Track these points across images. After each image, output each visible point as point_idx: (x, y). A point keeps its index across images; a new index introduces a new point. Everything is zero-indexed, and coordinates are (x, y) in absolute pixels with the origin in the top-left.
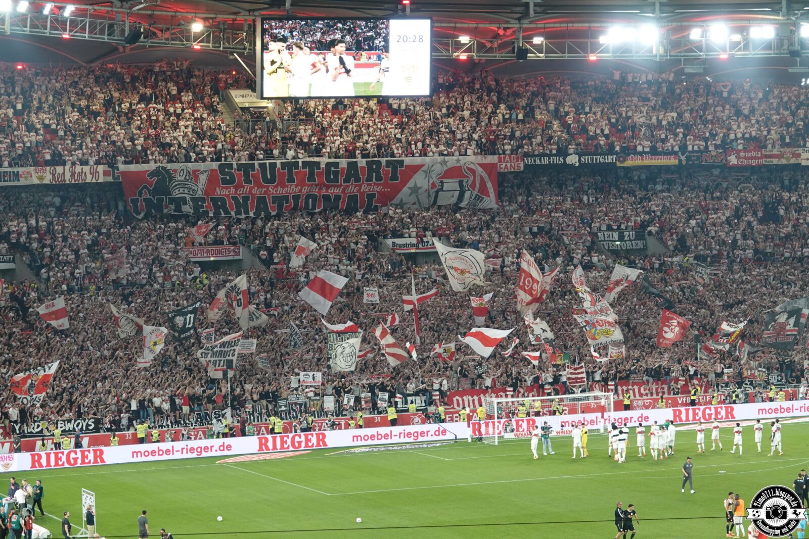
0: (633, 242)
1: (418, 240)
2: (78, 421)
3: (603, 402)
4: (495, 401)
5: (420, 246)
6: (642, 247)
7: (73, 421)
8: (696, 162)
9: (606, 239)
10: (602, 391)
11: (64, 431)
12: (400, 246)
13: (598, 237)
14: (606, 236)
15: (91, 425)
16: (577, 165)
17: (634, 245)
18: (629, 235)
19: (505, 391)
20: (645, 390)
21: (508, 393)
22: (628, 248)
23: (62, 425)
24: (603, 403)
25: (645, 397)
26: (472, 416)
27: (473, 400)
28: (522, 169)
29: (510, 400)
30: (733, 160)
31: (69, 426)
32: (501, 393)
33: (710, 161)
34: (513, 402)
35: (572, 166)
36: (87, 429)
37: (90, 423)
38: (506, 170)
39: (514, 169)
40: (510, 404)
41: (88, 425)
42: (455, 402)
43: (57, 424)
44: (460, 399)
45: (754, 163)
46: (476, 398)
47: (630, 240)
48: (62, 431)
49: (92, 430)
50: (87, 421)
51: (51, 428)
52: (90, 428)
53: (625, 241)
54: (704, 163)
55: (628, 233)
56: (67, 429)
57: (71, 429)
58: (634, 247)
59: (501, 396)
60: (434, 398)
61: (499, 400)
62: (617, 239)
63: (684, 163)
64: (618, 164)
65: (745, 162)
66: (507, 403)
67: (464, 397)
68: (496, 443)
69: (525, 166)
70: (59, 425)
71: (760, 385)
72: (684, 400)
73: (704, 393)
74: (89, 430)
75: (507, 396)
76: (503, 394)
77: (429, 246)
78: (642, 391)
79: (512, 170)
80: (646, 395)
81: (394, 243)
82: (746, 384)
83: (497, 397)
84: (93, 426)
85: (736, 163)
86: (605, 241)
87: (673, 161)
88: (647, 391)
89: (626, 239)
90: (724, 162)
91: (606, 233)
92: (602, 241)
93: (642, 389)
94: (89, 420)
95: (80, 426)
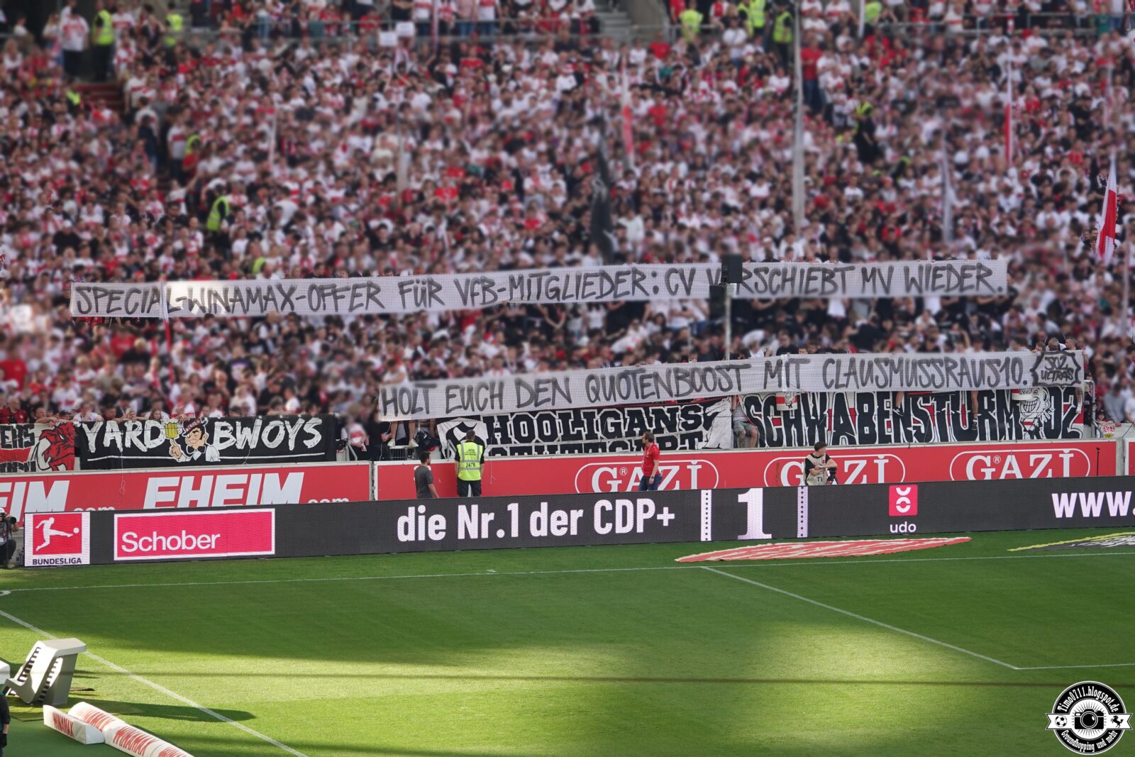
2: (273, 424)
7: (259, 422)
11: (232, 450)
15: (311, 436)
23: (226, 434)
31: (247, 437)
36: (300, 447)
37: (309, 429)
41: (302, 435)
43: (211, 429)
48: (222, 452)
49: (313, 450)
50: (301, 421)
51: (194, 440)
52: (310, 444)
56: (240, 446)
57: (253, 446)
70: (218, 434)
74: (305, 449)
84: (318, 438)
94: (307, 419)
95: (280, 438)
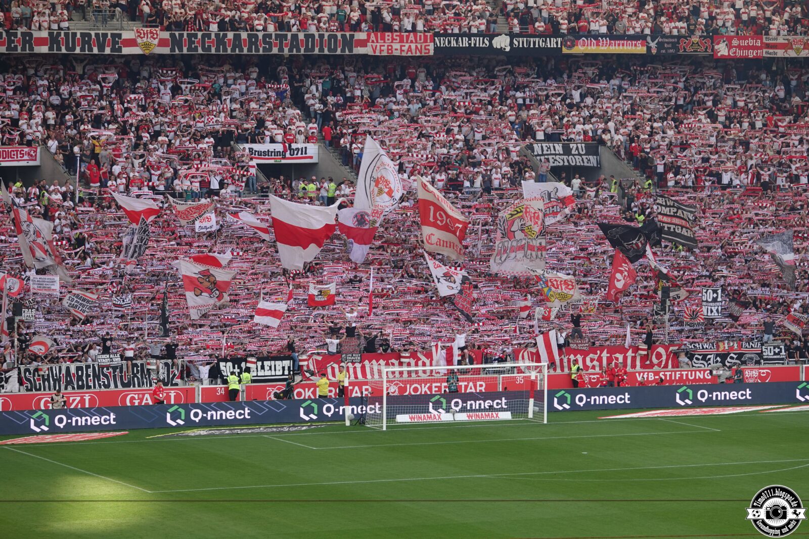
0: (584, 157)
1: (284, 147)
3: (533, 375)
4: (385, 370)
5: (288, 155)
6: (595, 165)
8: (671, 51)
9: (545, 152)
10: (532, 361)
12: (260, 153)
13: (533, 150)
14: (545, 149)
16: (508, 49)
17: (585, 161)
18: (577, 149)
19: (398, 357)
20: (592, 360)
21: (402, 360)
22: (578, 164)
24: (533, 378)
25: (591, 371)
26: (352, 391)
27: (355, 368)
28: (432, 53)
29: (405, 369)
30: (722, 50)
32: (393, 361)
33: (689, 50)
34: (409, 373)
35: (501, 51)
38: (409, 54)
39: (421, 53)
40: (405, 375)
42: (329, 370)
44: (336, 366)
45: (751, 54)
46: (358, 366)
47: (579, 154)
53: (574, 155)
54: (681, 52)
55: (575, 146)
58: (586, 164)
59: (393, 364)
60: (301, 363)
61: (391, 369)
62: (562, 152)
63: (654, 51)
64: (565, 51)
65: (740, 53)
66: (401, 373)
67: (343, 364)
68: (384, 429)
69: (436, 49)
71: (751, 359)
72: (645, 376)
73: (673, 367)
75: (401, 364)
76: (396, 362)
77: (299, 155)
78: (588, 363)
79: (418, 54)
80: (594, 367)
81: (251, 150)
82: (732, 358)
83: (387, 364)
85: (727, 54)
86: (543, 155)
87: (639, 49)
88: (595, 363)
89: (573, 152)
90: (710, 52)
91: (544, 145)
92: (538, 155)
93: (588, 359)
